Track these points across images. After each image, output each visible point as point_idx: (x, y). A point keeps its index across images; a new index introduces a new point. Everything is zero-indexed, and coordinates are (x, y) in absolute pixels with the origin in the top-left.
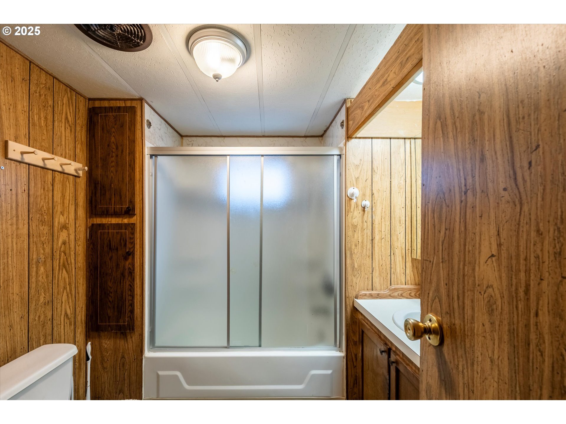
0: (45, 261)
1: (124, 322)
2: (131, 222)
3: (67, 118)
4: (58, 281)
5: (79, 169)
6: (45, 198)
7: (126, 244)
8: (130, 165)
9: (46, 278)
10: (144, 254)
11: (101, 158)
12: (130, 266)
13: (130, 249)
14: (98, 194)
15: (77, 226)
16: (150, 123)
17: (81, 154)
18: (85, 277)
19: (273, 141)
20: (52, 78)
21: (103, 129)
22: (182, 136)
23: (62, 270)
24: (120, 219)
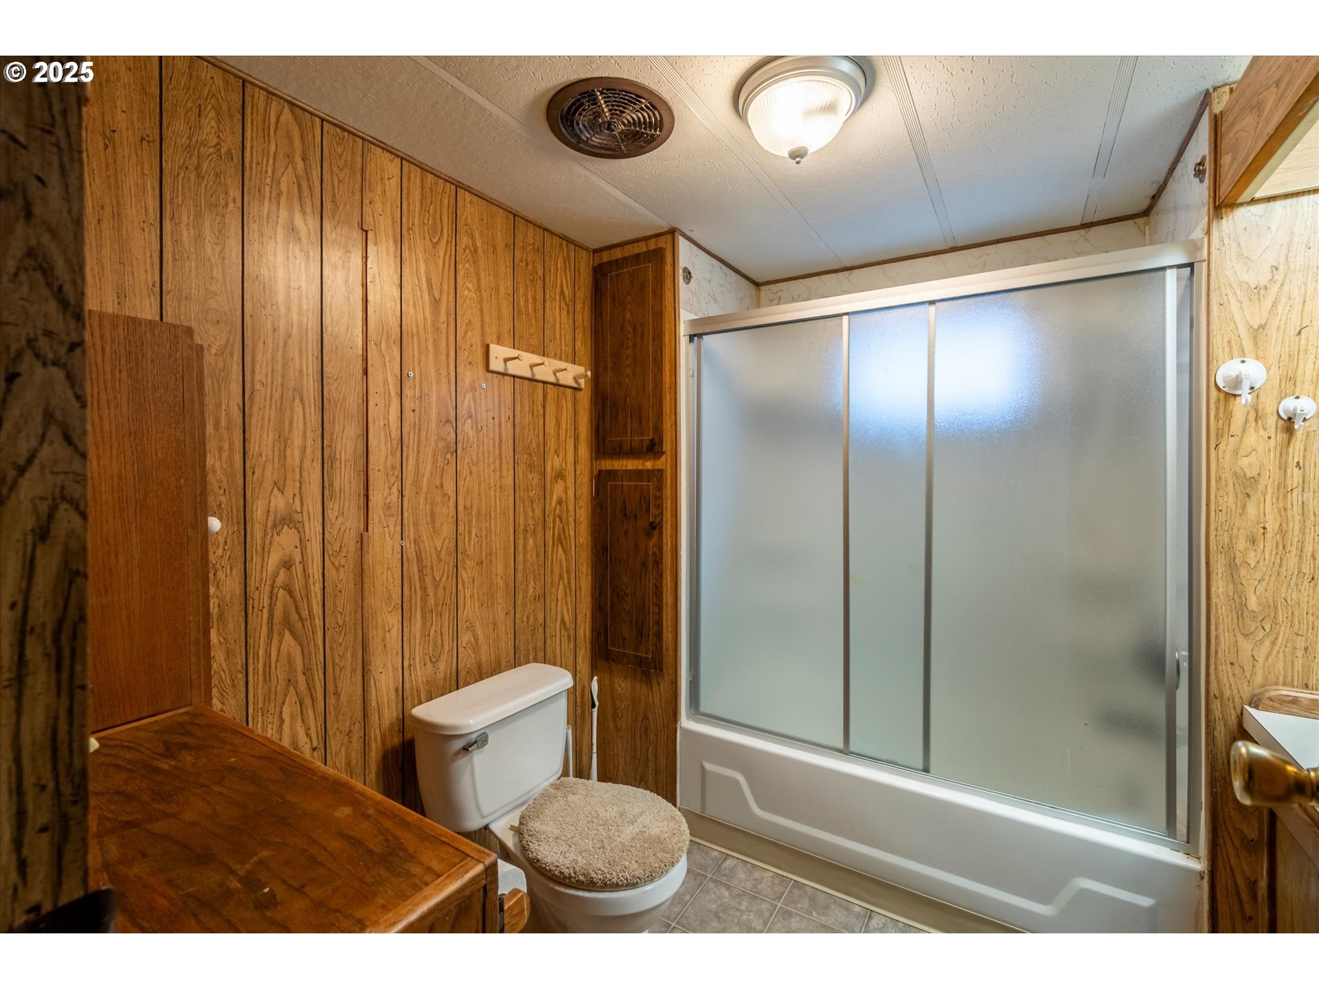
0: (534, 530)
1: (646, 653)
2: (657, 467)
3: (562, 292)
4: (552, 564)
5: (580, 376)
6: (534, 428)
7: (649, 507)
8: (654, 361)
9: (536, 557)
10: (678, 529)
11: (611, 353)
12: (655, 549)
13: (655, 518)
14: (608, 419)
15: (578, 473)
16: (690, 273)
17: (583, 348)
18: (590, 562)
19: (981, 257)
20: (542, 231)
21: (614, 299)
22: (757, 285)
23: (557, 547)
24: (641, 461)
